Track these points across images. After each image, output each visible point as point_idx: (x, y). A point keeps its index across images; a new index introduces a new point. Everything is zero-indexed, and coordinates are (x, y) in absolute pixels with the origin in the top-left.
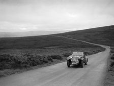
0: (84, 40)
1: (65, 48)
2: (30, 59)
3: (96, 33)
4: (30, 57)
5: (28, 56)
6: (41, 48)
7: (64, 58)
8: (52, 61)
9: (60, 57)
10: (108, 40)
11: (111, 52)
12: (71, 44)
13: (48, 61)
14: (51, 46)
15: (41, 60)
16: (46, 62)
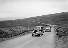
1: (29, 26)
2: (13, 32)
4: (13, 31)
8: (25, 33)
10: (52, 21)
11: (55, 28)
14: (21, 25)
15: (19, 33)
16: (21, 34)
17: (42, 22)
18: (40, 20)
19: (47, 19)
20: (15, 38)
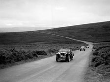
0: (69, 36)
2: (15, 54)
3: (80, 30)
4: (14, 52)
5: (12, 51)
6: (27, 43)
7: (48, 53)
8: (37, 57)
9: (45, 53)
11: (94, 48)
12: (56, 40)
13: (33, 56)
15: (26, 56)
16: (31, 58)
17: (73, 36)
18: (70, 33)
19: (82, 31)
20: (17, 64)
